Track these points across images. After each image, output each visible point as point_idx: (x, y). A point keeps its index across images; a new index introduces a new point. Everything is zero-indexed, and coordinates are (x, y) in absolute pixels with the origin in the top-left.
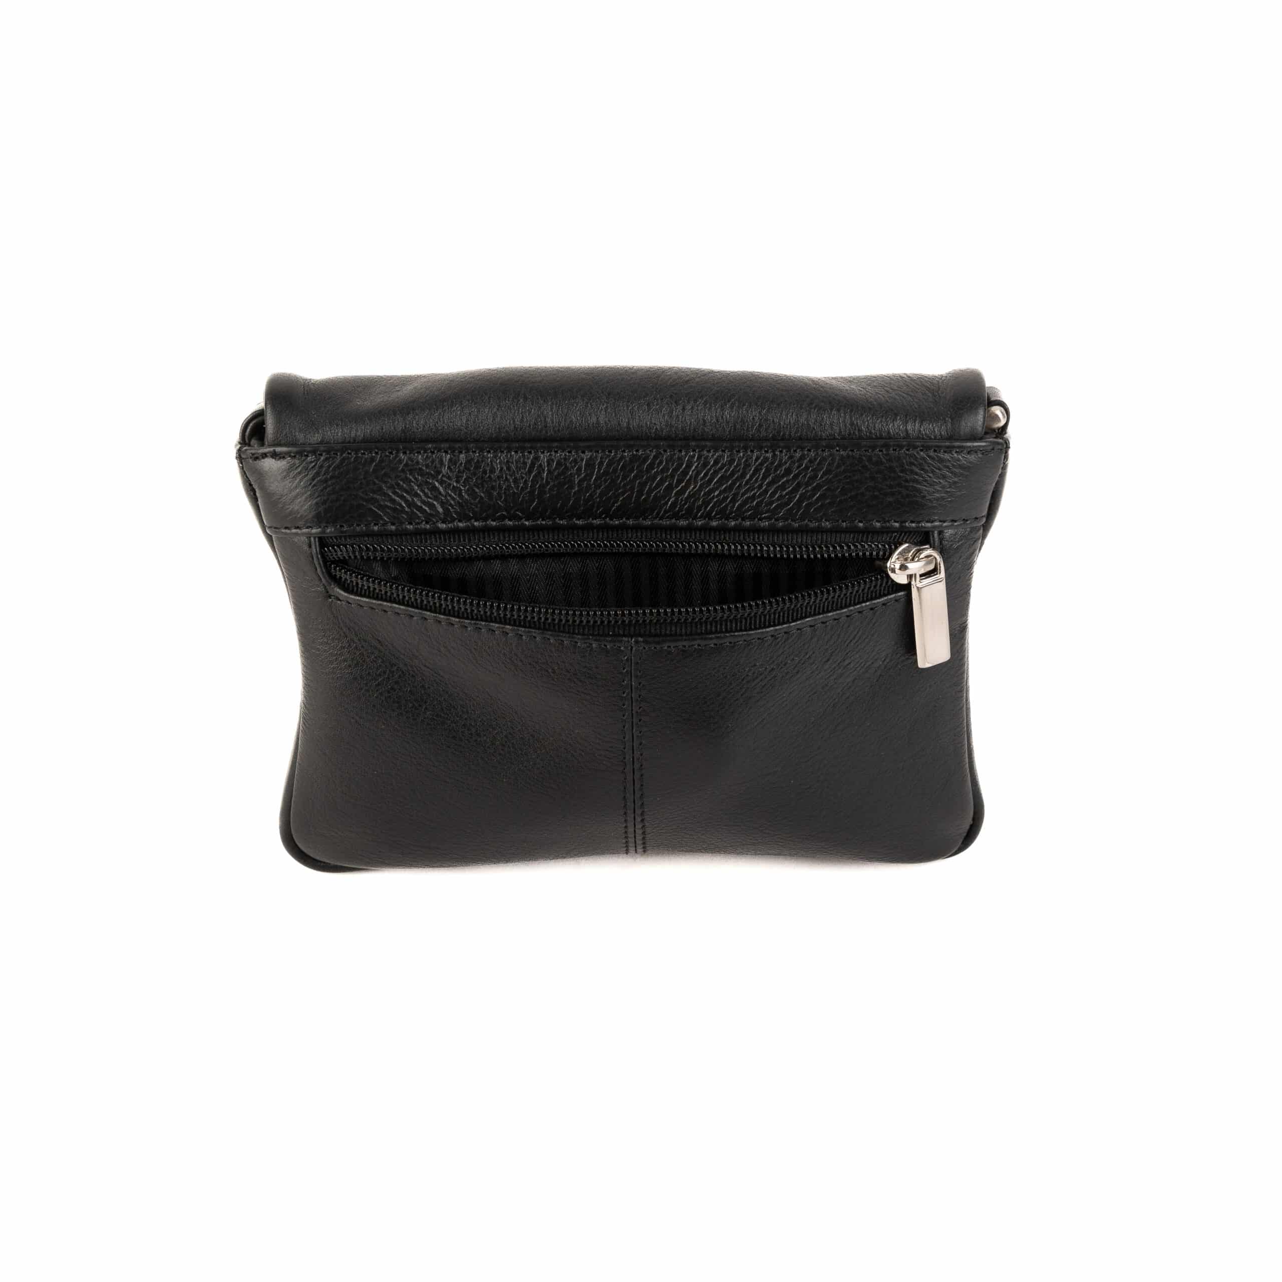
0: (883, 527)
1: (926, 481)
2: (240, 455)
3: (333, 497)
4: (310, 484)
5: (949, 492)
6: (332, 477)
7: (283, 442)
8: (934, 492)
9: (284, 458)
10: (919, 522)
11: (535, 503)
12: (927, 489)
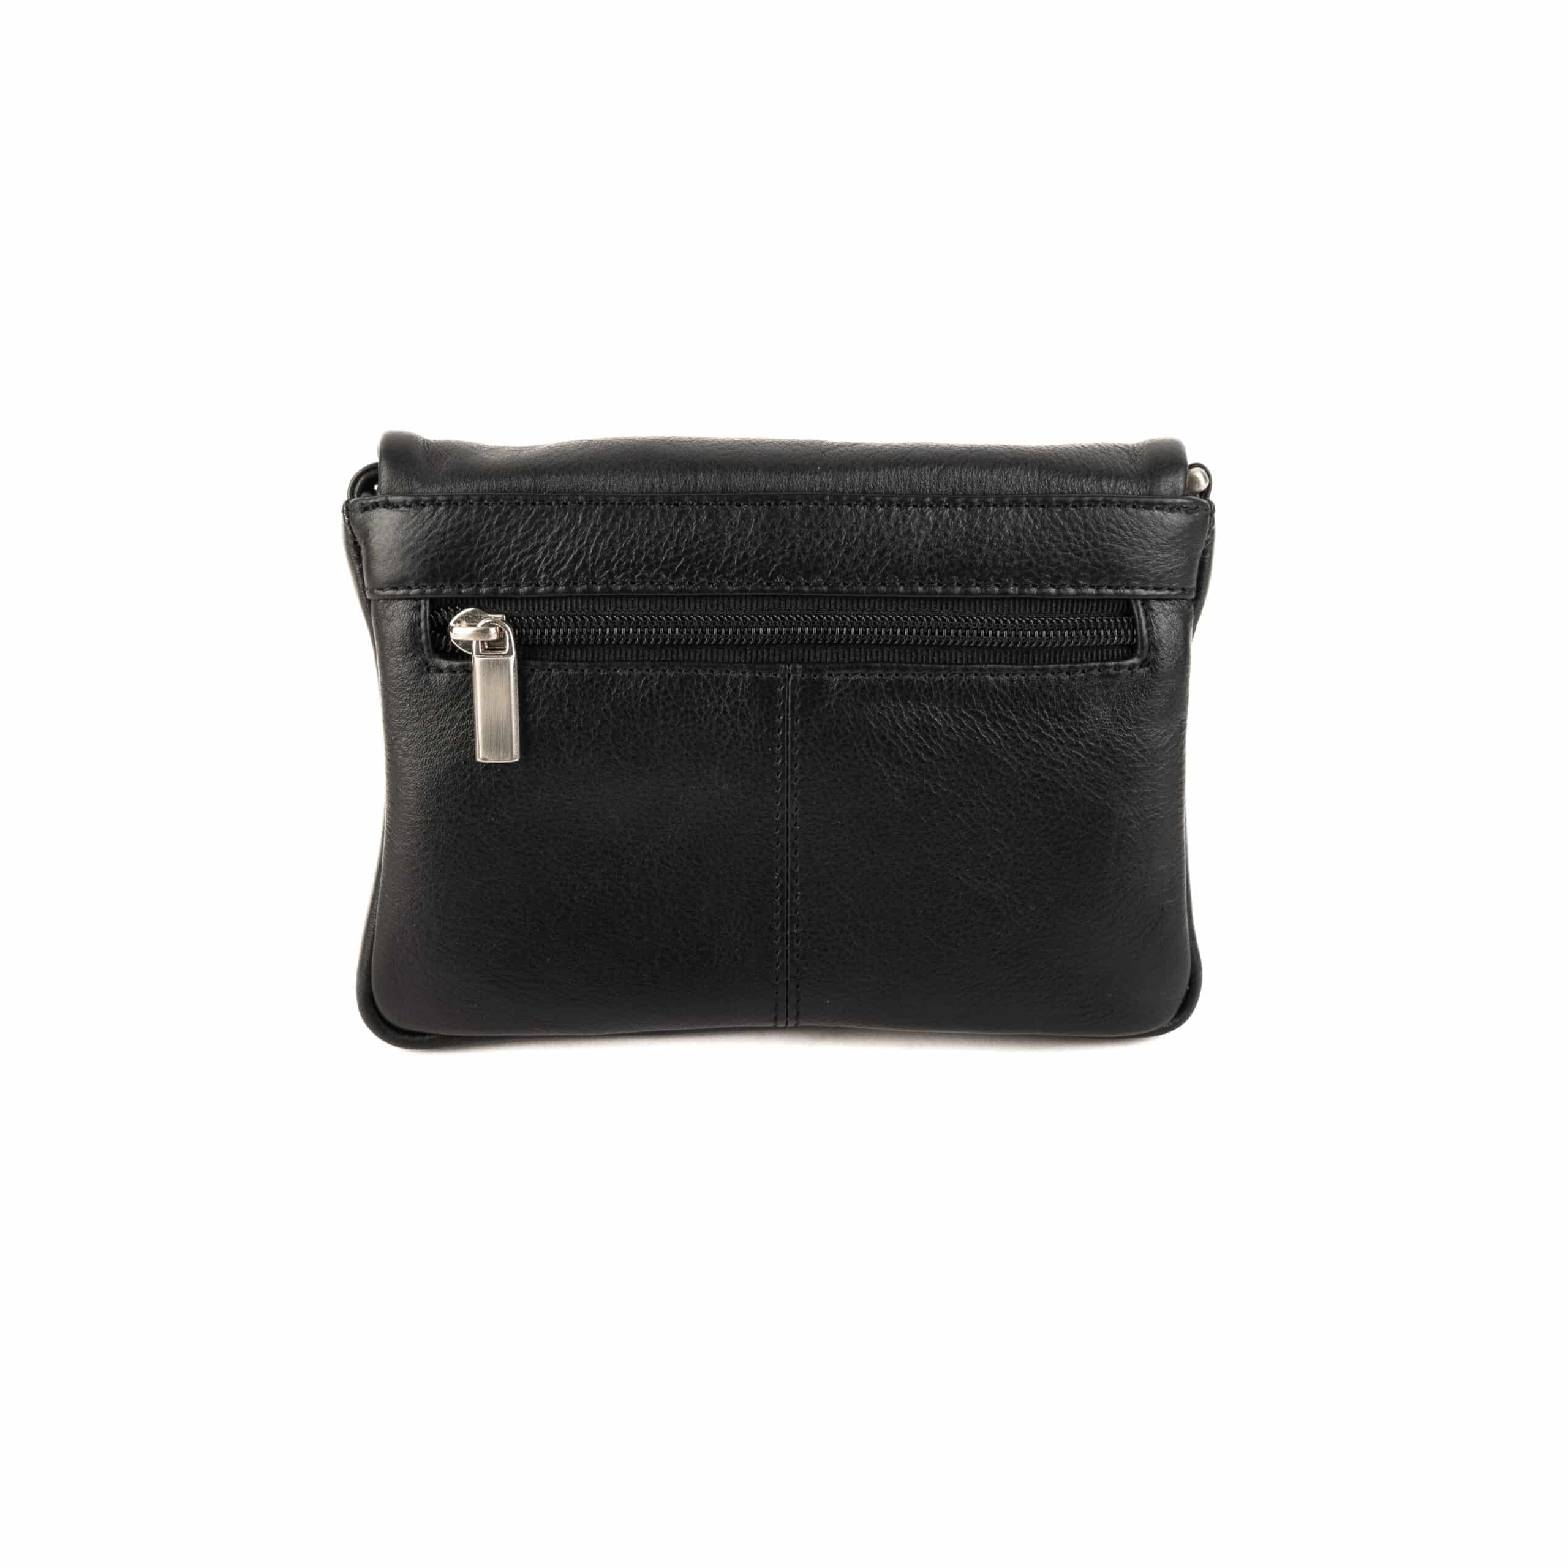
0: (1078, 594)
1: (1125, 540)
2: (347, 508)
3: (453, 552)
4: (426, 537)
5: (1151, 554)
6: (452, 530)
7: (397, 491)
8: (1133, 553)
9: (398, 507)
10: (1118, 588)
11: (682, 562)
12: (1126, 549)
